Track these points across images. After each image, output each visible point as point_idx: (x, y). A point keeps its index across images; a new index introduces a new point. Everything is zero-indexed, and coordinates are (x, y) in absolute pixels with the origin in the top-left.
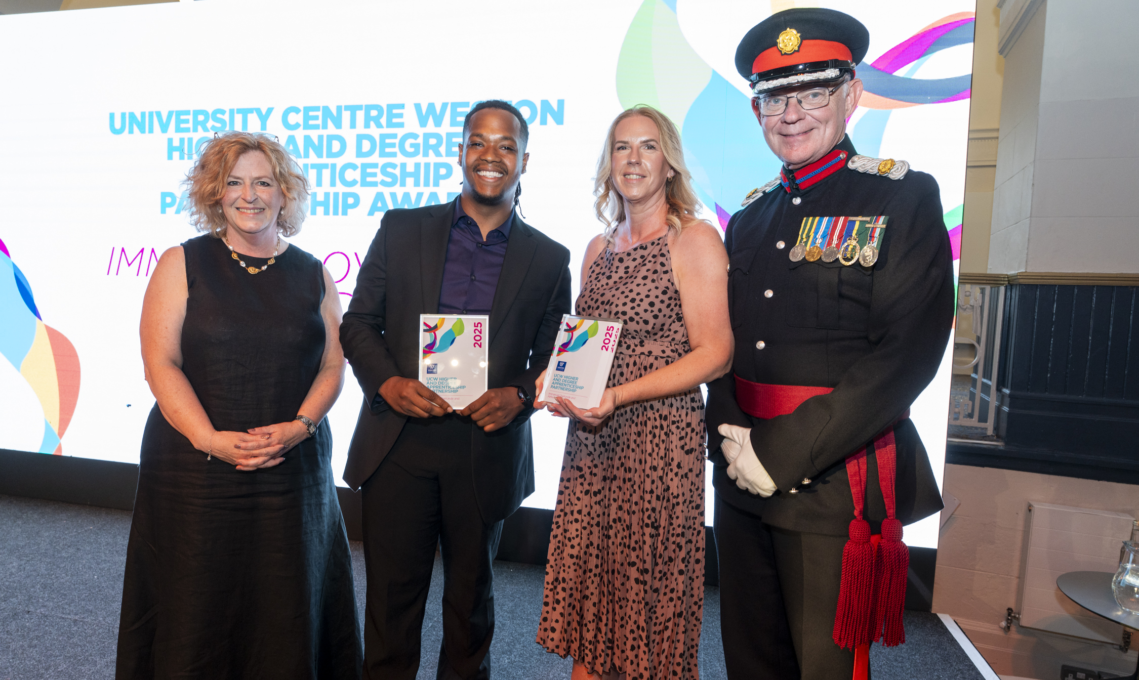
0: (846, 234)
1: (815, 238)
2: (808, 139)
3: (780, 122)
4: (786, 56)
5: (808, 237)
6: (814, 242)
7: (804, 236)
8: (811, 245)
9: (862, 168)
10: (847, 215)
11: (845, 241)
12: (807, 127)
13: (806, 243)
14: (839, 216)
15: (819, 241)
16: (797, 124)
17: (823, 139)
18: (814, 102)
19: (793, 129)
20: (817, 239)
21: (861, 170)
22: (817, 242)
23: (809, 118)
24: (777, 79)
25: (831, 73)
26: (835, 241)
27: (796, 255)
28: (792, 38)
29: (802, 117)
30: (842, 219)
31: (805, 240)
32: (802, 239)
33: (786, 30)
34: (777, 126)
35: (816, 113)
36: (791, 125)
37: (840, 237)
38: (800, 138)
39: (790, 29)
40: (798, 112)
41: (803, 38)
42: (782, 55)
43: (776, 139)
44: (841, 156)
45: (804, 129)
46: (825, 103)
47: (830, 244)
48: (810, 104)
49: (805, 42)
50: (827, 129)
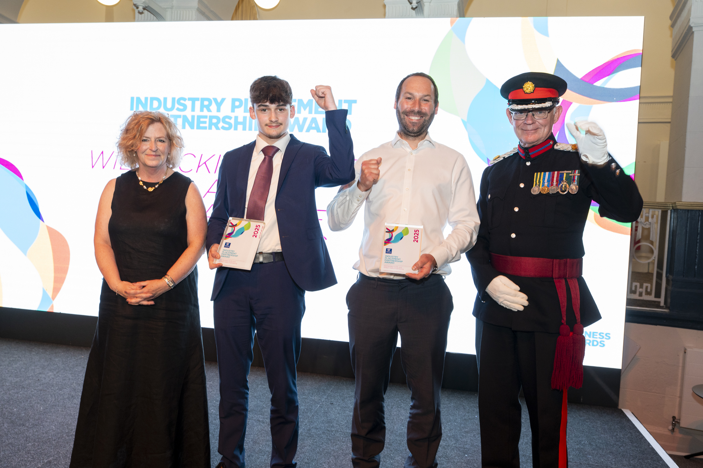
0: (560, 180)
1: (544, 182)
2: (536, 132)
3: (523, 123)
4: (526, 94)
5: (540, 182)
6: (543, 185)
7: (537, 182)
8: (542, 186)
9: (562, 148)
10: (558, 171)
11: (560, 183)
12: (536, 127)
13: (539, 185)
14: (554, 171)
15: (546, 184)
16: (531, 126)
17: (543, 134)
18: (540, 116)
19: (530, 127)
20: (545, 183)
21: (561, 149)
22: (545, 184)
23: (537, 123)
24: (522, 105)
25: (548, 104)
26: (555, 183)
27: (535, 191)
28: (530, 86)
29: (534, 122)
30: (556, 173)
31: (538, 184)
32: (536, 183)
33: (527, 82)
34: (521, 125)
35: (541, 121)
36: (528, 126)
37: (557, 181)
38: (533, 131)
39: (530, 82)
40: (532, 120)
41: (535, 87)
42: (525, 93)
43: (520, 132)
44: (551, 143)
45: (534, 128)
46: (546, 116)
47: (552, 185)
48: (538, 117)
49: (536, 88)
50: (545, 129)
